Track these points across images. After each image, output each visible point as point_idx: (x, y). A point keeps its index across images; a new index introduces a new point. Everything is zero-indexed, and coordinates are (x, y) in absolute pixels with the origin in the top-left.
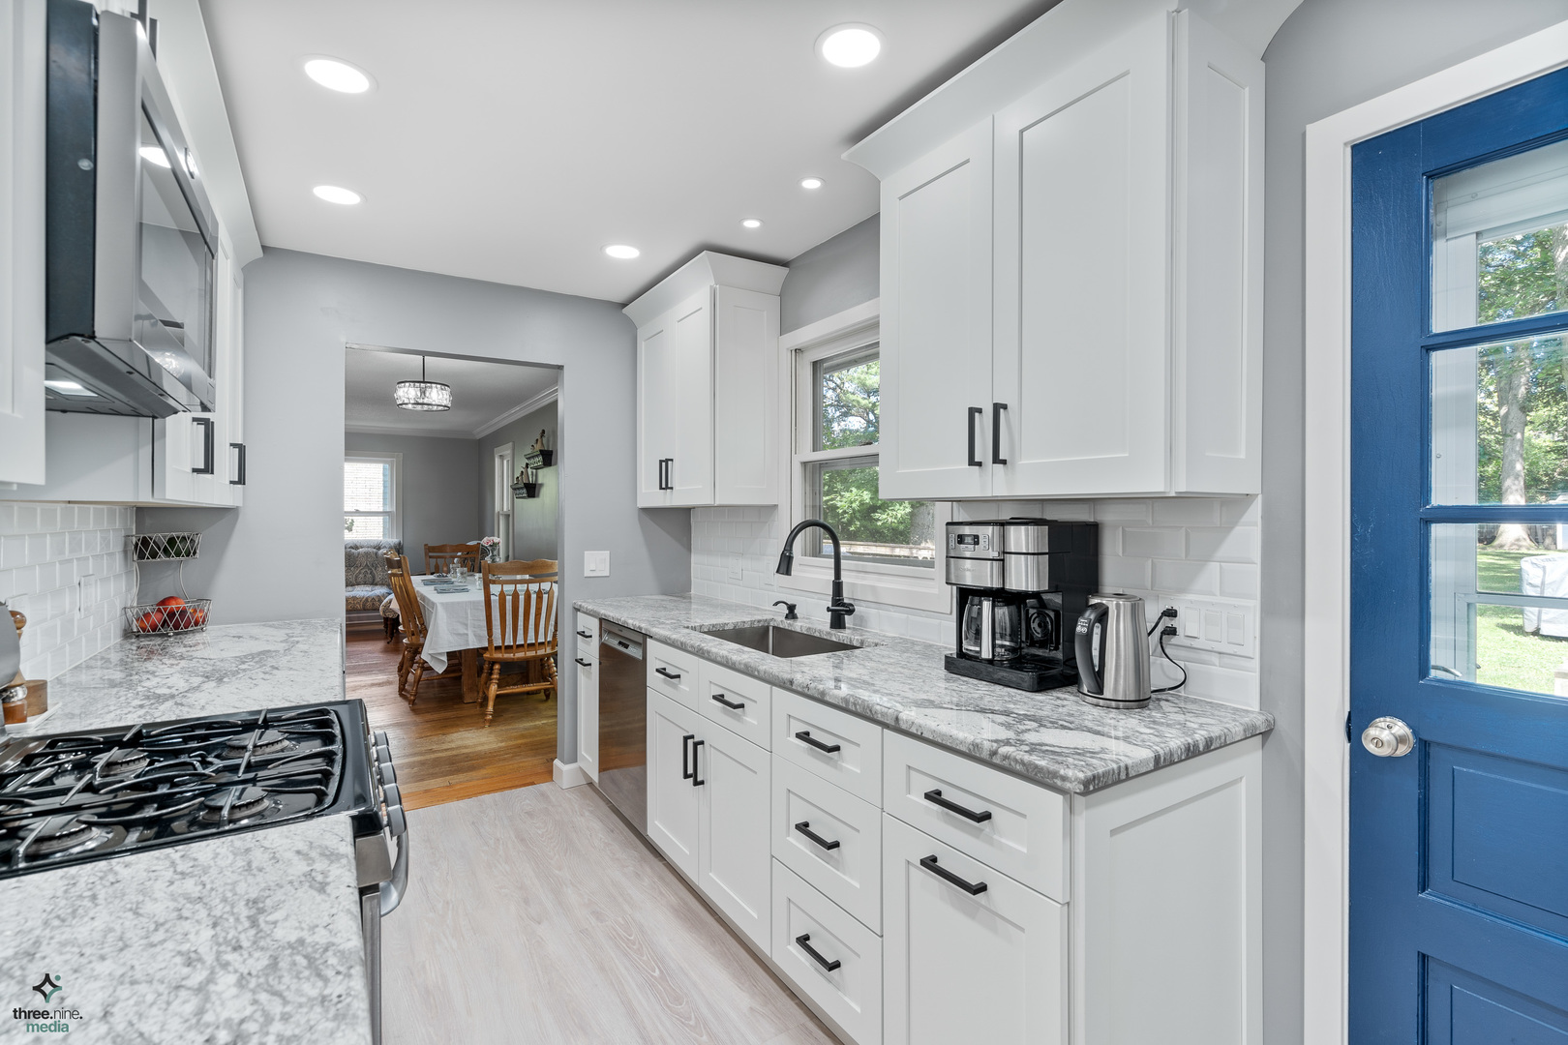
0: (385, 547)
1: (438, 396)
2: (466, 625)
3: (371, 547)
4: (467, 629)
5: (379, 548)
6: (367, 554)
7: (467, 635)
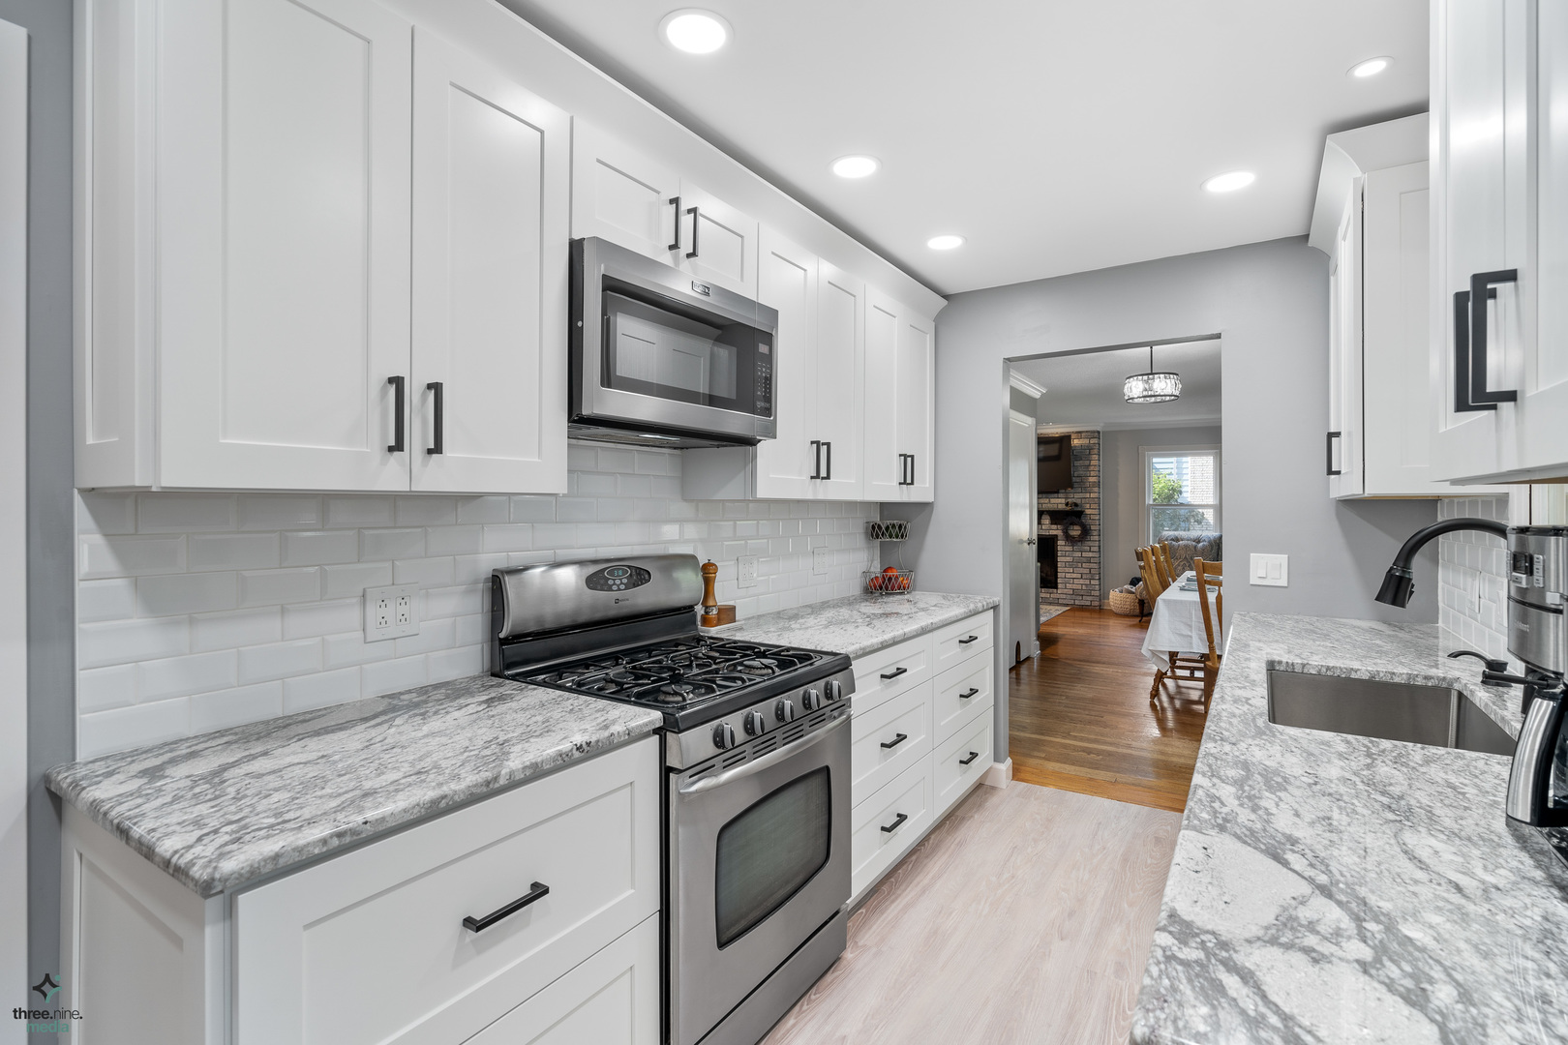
0: (1204, 541)
1: (1165, 386)
2: (1190, 626)
3: (1190, 540)
4: (1191, 631)
5: (1199, 542)
6: (1186, 546)
7: (1191, 637)
